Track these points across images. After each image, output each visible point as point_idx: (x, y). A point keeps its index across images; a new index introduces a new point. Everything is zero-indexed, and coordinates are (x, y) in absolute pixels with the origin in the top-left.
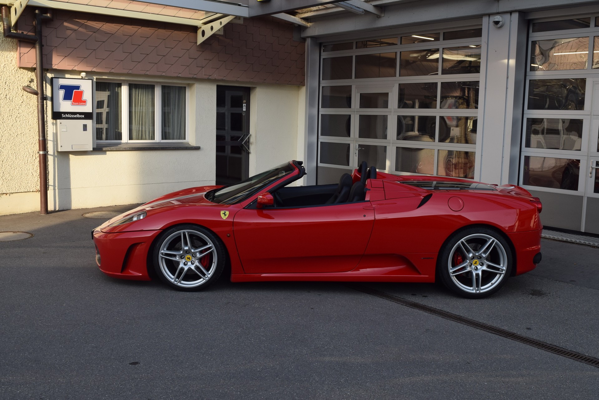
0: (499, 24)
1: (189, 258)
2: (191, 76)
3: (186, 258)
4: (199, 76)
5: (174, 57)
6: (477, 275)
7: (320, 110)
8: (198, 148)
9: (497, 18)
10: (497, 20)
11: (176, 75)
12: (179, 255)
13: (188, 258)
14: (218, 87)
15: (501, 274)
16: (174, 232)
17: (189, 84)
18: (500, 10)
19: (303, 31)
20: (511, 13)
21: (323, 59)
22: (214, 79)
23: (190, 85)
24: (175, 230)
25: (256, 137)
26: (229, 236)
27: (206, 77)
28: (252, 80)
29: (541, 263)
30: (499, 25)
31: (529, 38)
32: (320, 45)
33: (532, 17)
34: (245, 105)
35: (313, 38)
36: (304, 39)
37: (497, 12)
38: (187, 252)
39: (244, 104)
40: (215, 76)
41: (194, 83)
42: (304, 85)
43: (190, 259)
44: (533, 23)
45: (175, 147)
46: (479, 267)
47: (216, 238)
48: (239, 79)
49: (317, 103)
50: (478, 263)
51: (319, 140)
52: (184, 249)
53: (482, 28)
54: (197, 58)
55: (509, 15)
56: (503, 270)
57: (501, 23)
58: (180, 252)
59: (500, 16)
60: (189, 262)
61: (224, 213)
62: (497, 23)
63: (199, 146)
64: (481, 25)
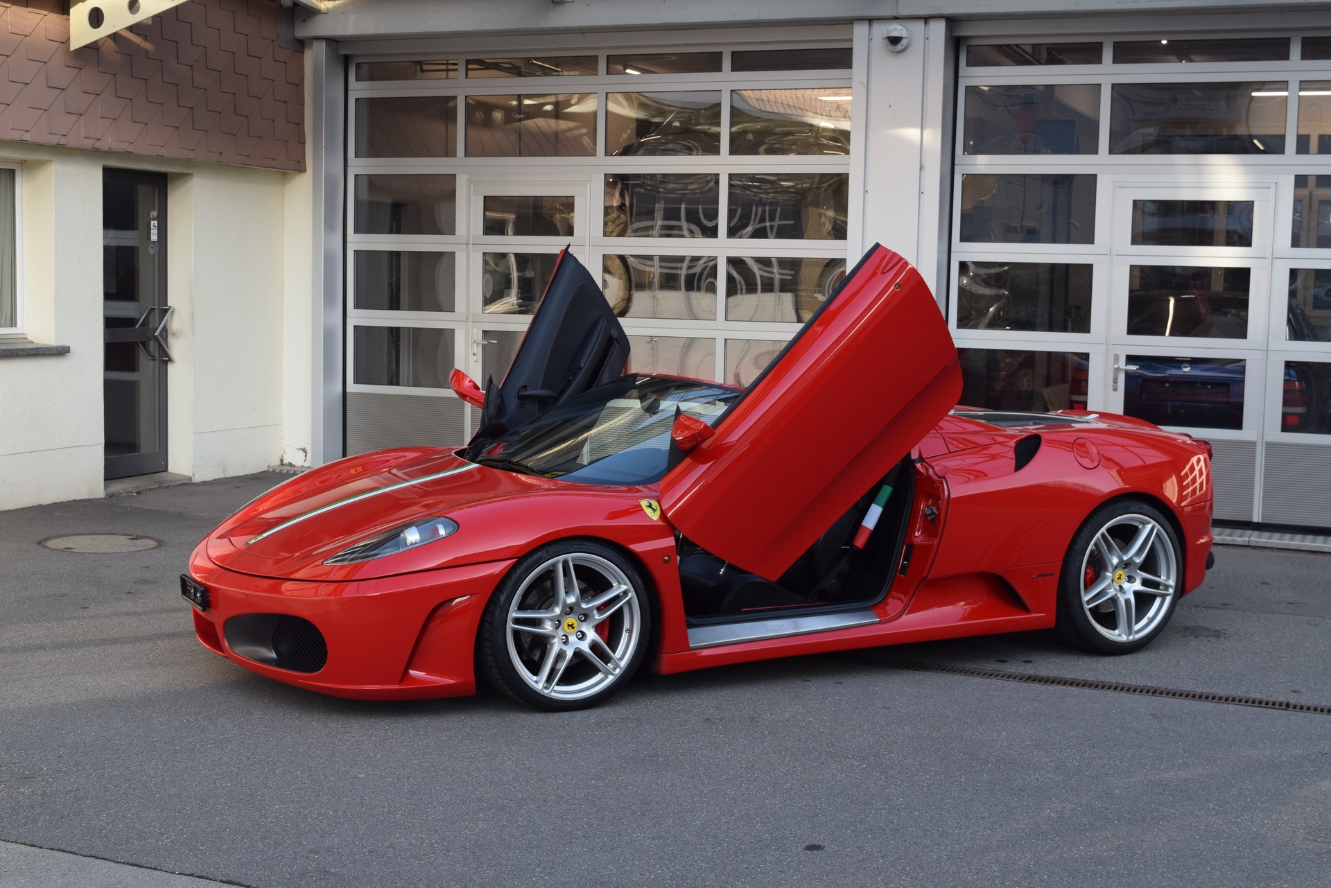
0: (901, 43)
1: (571, 626)
2: (53, 140)
3: (566, 626)
4: (72, 141)
5: (11, 83)
6: (1127, 602)
7: (349, 239)
8: (61, 352)
9: (896, 29)
10: (896, 34)
11: (16, 136)
12: (551, 619)
13: (569, 625)
14: (107, 172)
15: (1164, 597)
16: (543, 561)
17: (25, 161)
18: (902, 13)
19: (304, 21)
20: (926, 19)
21: (357, 100)
22: (108, 149)
23: (29, 167)
24: (544, 556)
25: (193, 314)
26: (667, 562)
27: (88, 144)
28: (191, 155)
29: (1214, 567)
30: (899, 47)
31: (959, 78)
32: (346, 61)
33: (965, 31)
34: (156, 223)
35: (333, 42)
36: (301, 45)
37: (895, 15)
38: (570, 610)
39: (152, 222)
40: (109, 143)
41: (51, 159)
42: (302, 169)
43: (573, 628)
44: (968, 46)
45: (9, 350)
46: (1126, 585)
47: (636, 566)
48: (163, 152)
49: (342, 221)
50: (1124, 577)
51: (348, 320)
52: (565, 602)
53: (852, 49)
54: (68, 87)
55: (921, 24)
56: (1167, 587)
57: (904, 42)
58: (553, 611)
59: (902, 26)
60: (572, 634)
61: (648, 504)
62: (895, 41)
63: (68, 345)
64: (851, 40)
